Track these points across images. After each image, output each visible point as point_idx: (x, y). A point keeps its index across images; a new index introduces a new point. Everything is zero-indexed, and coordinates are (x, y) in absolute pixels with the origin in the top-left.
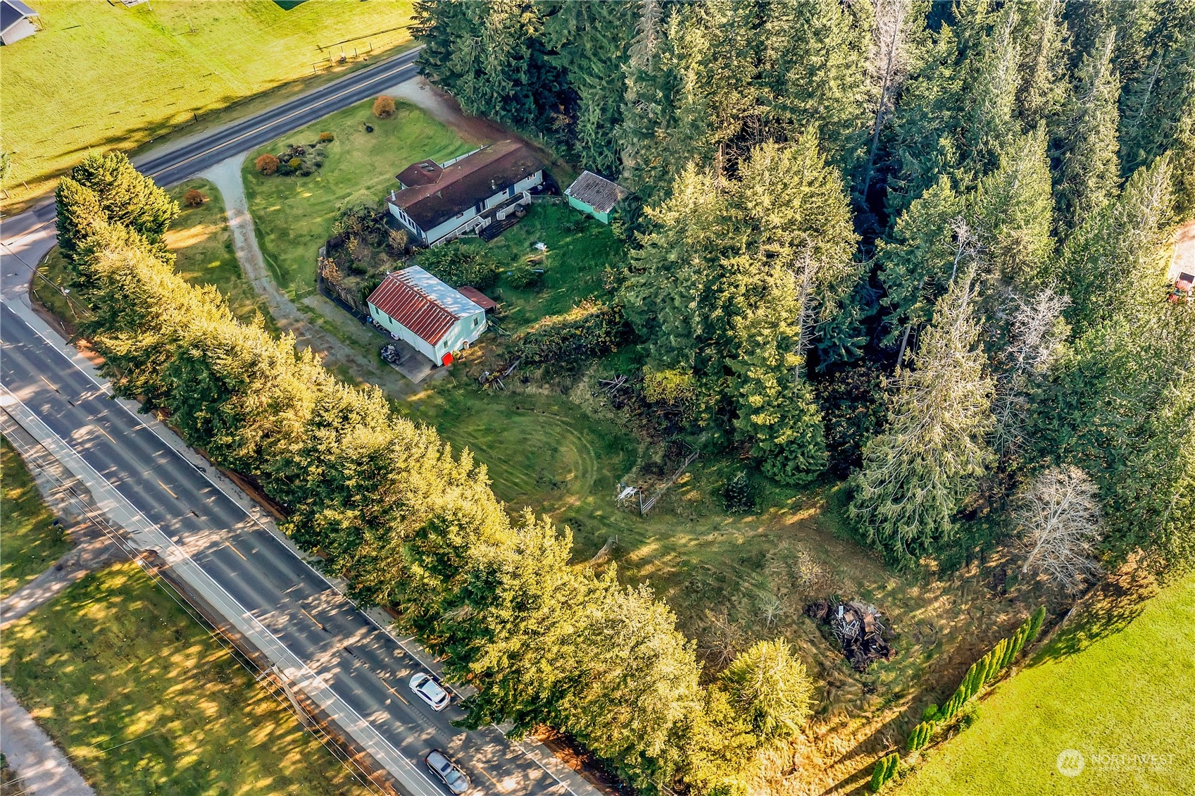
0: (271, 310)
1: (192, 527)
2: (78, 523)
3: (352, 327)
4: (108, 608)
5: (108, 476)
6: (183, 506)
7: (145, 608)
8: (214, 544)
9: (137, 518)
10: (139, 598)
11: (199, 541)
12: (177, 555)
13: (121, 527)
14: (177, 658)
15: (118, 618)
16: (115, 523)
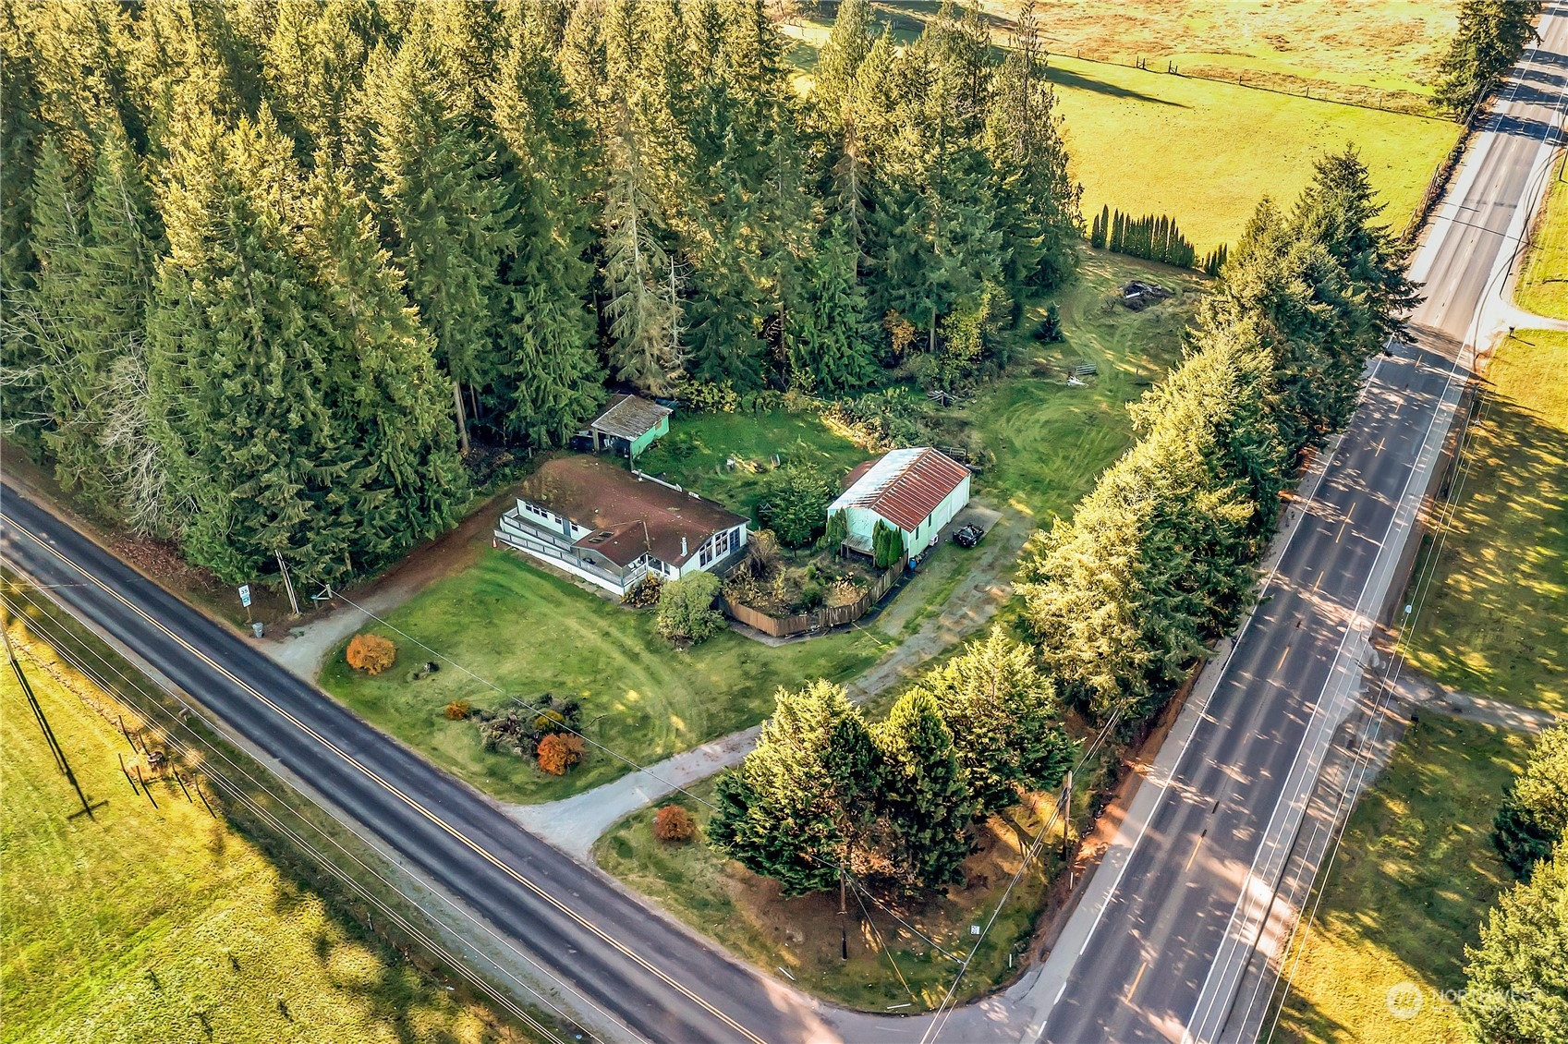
0: (927, 658)
1: (1317, 620)
2: (1388, 718)
3: (930, 579)
4: (1463, 654)
5: (1306, 717)
6: (1295, 636)
7: (1435, 626)
8: (1323, 598)
9: (1340, 669)
10: (1431, 634)
11: (1331, 610)
12: (1359, 621)
13: (1363, 679)
14: (1466, 588)
15: (1467, 642)
16: (1362, 686)
